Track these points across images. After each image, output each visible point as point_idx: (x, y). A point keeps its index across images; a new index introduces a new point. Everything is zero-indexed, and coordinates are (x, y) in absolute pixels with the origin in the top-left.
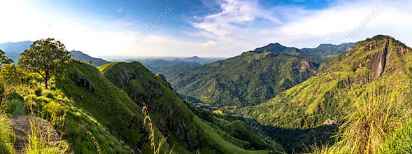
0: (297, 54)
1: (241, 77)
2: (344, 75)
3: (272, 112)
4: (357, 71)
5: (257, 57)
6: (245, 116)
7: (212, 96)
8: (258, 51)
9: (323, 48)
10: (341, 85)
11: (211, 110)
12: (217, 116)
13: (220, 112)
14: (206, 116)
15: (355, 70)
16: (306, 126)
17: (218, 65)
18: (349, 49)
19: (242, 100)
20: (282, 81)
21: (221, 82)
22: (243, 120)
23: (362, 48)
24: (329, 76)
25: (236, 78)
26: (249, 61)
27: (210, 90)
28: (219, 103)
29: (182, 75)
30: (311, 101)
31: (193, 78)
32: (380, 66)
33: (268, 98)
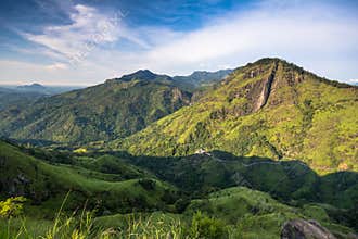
0: (169, 82)
1: (107, 108)
2: (218, 106)
3: (144, 143)
4: (233, 102)
5: (125, 85)
6: (114, 150)
7: (71, 134)
8: (126, 78)
9: (197, 75)
10: (214, 116)
11: (70, 150)
12: (78, 155)
13: (84, 150)
14: (63, 158)
15: (231, 100)
16: (177, 155)
17: (75, 95)
18: (226, 77)
19: (110, 133)
20: (153, 111)
21: (81, 116)
22: (113, 153)
23: (241, 75)
24: (202, 106)
25: (101, 110)
26: (115, 91)
27: (66, 127)
28: (81, 140)
29: (17, 112)
30: (183, 131)
31: (38, 114)
32: (262, 97)
33: (139, 129)
